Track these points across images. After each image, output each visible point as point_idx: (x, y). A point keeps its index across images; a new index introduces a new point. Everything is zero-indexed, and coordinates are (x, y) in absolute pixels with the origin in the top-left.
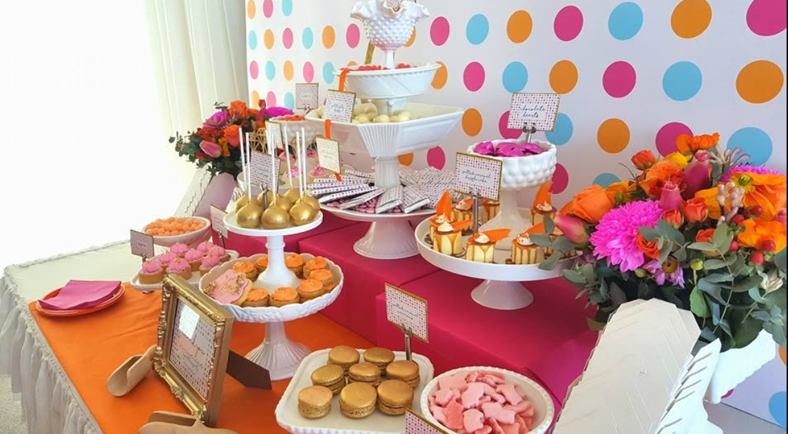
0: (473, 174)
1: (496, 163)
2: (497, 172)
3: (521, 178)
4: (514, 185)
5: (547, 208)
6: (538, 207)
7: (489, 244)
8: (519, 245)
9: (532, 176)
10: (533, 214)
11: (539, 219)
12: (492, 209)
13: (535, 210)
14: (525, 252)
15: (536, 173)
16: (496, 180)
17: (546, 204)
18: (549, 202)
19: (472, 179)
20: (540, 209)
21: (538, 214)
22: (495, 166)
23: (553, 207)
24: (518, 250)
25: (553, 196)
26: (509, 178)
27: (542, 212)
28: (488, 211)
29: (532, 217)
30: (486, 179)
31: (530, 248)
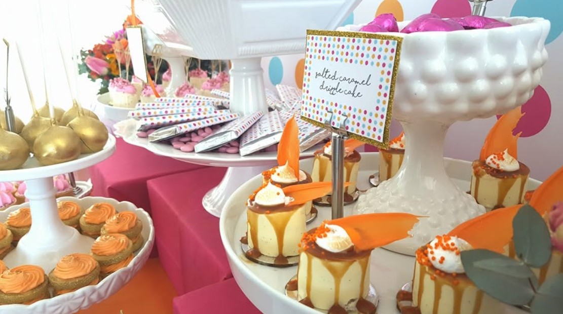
0: (334, 78)
1: (384, 46)
2: (387, 69)
3: (452, 88)
4: (433, 108)
5: (509, 164)
6: (488, 160)
7: (350, 254)
8: (432, 267)
9: (481, 85)
10: (478, 175)
11: (490, 185)
12: (396, 158)
13: (482, 168)
14: (448, 292)
15: (494, 77)
16: (383, 91)
17: (506, 155)
18: (513, 153)
19: (332, 90)
20: (494, 166)
21: (487, 177)
22: (383, 54)
23: (520, 164)
24: (429, 284)
25: (522, 142)
26: (420, 88)
27: (497, 173)
28: (389, 162)
29: (474, 179)
30: (360, 88)
31: (462, 284)
